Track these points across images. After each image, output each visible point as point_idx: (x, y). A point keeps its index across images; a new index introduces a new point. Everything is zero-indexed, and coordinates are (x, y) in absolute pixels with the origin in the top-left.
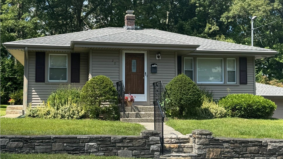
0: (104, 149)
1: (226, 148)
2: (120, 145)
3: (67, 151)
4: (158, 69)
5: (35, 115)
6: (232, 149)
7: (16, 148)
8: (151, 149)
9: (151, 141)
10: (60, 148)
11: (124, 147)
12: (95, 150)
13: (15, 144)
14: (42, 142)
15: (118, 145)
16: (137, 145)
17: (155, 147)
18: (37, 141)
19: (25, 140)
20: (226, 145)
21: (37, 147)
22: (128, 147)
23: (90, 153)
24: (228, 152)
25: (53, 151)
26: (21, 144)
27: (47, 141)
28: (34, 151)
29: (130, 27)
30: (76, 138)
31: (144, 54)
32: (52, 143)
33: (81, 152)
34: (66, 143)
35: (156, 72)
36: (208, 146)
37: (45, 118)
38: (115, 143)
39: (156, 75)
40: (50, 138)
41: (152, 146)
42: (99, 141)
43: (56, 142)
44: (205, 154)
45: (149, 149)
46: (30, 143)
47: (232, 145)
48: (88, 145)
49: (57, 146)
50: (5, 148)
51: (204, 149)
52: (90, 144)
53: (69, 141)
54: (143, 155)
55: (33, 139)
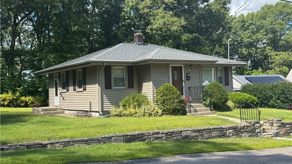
0: (236, 133)
1: (288, 127)
2: (243, 130)
3: (219, 136)
4: (191, 77)
5: (122, 115)
6: (290, 128)
7: (195, 137)
8: (257, 132)
9: (256, 127)
10: (216, 135)
11: (245, 131)
12: (232, 135)
13: (194, 134)
14: (207, 132)
15: (242, 130)
16: (250, 130)
17: (258, 130)
18: (205, 131)
19: (198, 131)
20: (288, 126)
21: (205, 135)
22: (246, 131)
23: (229, 137)
24: (289, 130)
25: (213, 137)
26: (197, 134)
27: (209, 131)
28: (203, 138)
29: (140, 43)
30: (222, 128)
31: (182, 67)
32: (212, 132)
33: (225, 136)
34: (218, 131)
35: (190, 79)
36: (281, 128)
37: (135, 116)
38: (240, 129)
39: (190, 81)
40: (210, 129)
41: (257, 130)
42: (233, 129)
43: (213, 131)
44: (279, 132)
45: (256, 132)
46: (202, 132)
47: (290, 126)
48: (229, 132)
49: (214, 134)
50: (190, 137)
51: (279, 129)
52: (229, 131)
53: (219, 130)
54: (254, 135)
55: (202, 130)
